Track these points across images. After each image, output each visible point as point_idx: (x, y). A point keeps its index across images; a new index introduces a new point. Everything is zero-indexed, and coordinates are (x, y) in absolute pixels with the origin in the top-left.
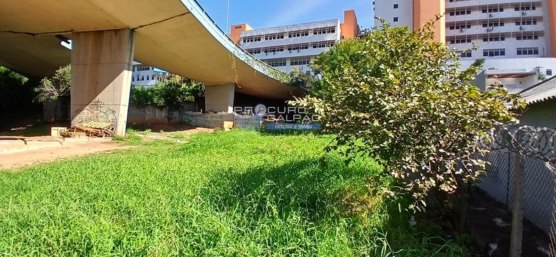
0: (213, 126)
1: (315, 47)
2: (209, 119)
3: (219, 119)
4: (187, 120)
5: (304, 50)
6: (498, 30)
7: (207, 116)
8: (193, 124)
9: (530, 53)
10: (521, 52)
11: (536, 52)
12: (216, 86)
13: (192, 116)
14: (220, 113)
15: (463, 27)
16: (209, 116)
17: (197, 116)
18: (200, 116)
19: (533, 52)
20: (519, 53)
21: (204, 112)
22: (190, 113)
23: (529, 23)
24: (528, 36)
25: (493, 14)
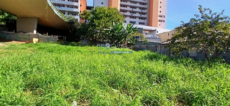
0: (23, 40)
1: (68, 7)
2: (20, 36)
3: (28, 37)
4: (3, 36)
5: (63, 7)
6: (134, 15)
7: (18, 34)
8: (8, 39)
9: (142, 24)
10: (140, 23)
11: (144, 24)
12: (25, 18)
13: (7, 34)
14: (28, 34)
15: (124, 12)
16: (20, 35)
17: (11, 34)
18: (13, 34)
19: (143, 24)
20: (139, 23)
21: (16, 32)
22: (5, 32)
23: (143, 14)
24: (142, 18)
25: (133, 9)
